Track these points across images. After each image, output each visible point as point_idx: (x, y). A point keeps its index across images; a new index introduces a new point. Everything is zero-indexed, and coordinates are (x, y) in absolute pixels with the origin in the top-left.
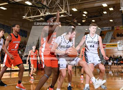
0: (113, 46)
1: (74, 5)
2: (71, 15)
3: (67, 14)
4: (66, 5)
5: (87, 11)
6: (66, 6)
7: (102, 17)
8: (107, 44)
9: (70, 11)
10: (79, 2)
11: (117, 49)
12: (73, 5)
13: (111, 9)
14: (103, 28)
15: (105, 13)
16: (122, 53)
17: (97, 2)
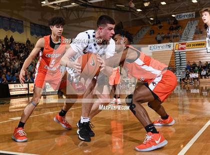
0: (198, 46)
8: (188, 42)
11: (206, 51)
14: (180, 16)
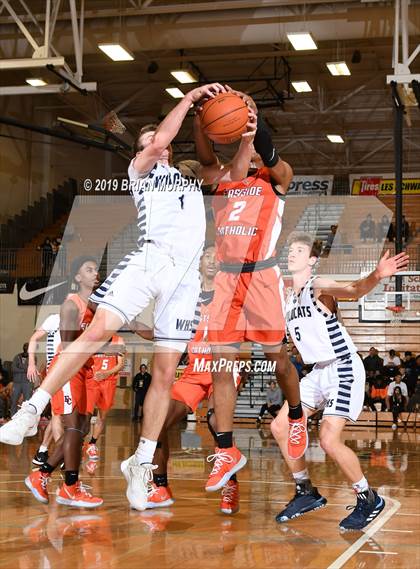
1: (118, 25)
2: (91, 86)
3: (68, 75)
4: (65, 16)
5: (193, 69)
6: (63, 24)
7: (280, 112)
9: (85, 57)
10: (147, 8)
12: (110, 20)
13: (339, 69)
15: (301, 87)
16: (382, 339)
17: (257, 16)
